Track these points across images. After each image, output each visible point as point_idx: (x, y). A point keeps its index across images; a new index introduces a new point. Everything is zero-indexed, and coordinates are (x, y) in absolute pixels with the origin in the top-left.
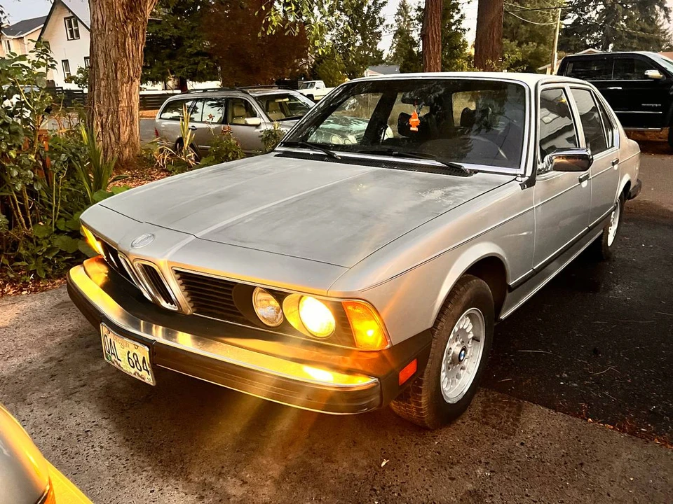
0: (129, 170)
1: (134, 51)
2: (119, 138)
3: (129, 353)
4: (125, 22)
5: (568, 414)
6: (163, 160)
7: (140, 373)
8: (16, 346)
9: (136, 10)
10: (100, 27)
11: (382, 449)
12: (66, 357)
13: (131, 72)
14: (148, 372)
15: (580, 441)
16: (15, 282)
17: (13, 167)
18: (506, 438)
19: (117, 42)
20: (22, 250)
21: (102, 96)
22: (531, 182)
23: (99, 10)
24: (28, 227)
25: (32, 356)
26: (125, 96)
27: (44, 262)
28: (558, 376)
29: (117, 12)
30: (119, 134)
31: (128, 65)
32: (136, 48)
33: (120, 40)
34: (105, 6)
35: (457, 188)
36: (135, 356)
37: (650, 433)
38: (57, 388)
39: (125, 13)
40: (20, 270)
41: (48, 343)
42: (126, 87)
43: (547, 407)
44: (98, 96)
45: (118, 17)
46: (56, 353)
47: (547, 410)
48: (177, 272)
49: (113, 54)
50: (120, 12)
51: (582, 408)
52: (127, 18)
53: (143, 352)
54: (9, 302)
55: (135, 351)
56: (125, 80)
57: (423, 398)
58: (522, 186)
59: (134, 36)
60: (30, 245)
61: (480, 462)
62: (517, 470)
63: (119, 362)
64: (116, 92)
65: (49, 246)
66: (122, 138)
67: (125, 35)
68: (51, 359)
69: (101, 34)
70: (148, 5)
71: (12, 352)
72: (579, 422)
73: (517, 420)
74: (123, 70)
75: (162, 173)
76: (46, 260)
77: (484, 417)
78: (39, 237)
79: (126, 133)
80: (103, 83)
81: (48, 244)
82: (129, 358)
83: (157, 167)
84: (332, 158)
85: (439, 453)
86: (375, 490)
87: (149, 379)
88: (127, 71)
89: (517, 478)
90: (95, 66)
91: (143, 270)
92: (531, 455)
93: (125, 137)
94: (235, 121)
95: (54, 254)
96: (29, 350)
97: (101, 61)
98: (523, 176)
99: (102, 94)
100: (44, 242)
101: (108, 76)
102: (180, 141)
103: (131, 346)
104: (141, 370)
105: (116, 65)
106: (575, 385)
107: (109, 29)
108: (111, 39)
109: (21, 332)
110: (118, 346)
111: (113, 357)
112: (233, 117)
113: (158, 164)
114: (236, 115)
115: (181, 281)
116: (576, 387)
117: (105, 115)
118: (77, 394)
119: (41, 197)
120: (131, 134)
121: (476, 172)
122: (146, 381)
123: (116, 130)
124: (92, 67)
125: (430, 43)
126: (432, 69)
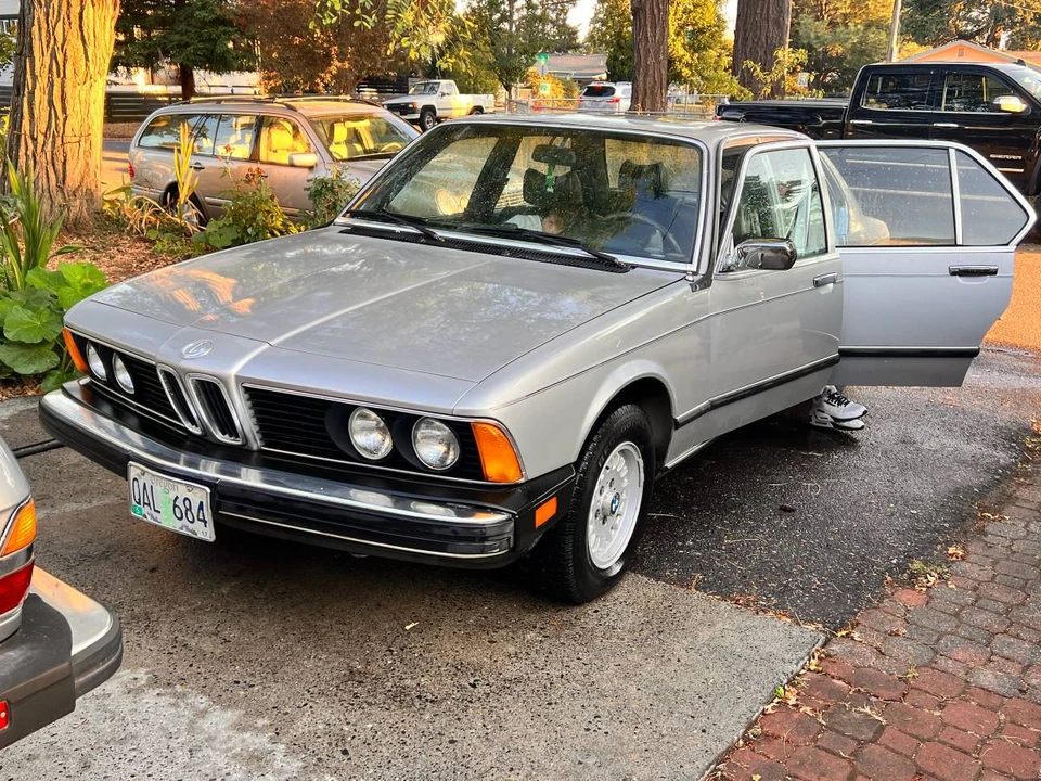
0: (79, 236)
1: (98, 30)
2: (63, 181)
3: (177, 498)
6: (141, 220)
7: (190, 526)
13: (91, 66)
14: (205, 522)
19: (67, 12)
21: (36, 108)
22: (705, 282)
26: (78, 107)
30: (65, 172)
31: (86, 53)
33: (72, 10)
35: (609, 288)
36: (187, 502)
42: (81, 92)
44: (31, 105)
48: (247, 390)
53: (201, 495)
55: (189, 495)
56: (79, 78)
58: (694, 287)
63: (155, 514)
64: (63, 100)
66: (68, 180)
75: (138, 245)
80: (40, 83)
82: (175, 506)
84: (432, 240)
87: (206, 533)
94: (272, 158)
97: (38, 43)
98: (694, 274)
99: (37, 101)
101: (49, 72)
102: (173, 188)
103: (182, 490)
104: (192, 522)
110: (158, 489)
111: (146, 510)
112: (271, 150)
113: (132, 228)
114: (274, 146)
115: (250, 403)
120: (86, 172)
121: (634, 267)
122: (200, 536)
123: (59, 166)
124: (20, 54)
125: (648, 23)
126: (651, 72)
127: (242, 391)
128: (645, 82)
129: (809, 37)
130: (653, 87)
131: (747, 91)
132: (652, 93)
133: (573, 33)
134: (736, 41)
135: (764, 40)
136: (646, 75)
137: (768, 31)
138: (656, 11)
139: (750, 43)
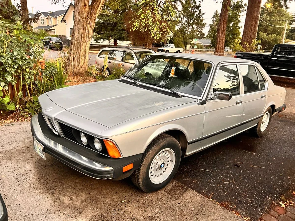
0: (81, 76)
1: (89, 30)
2: (79, 64)
4: (87, 19)
5: (204, 196)
6: (95, 74)
7: (42, 155)
8: (15, 140)
9: (92, 14)
10: (77, 20)
12: (30, 147)
13: (87, 38)
14: (44, 155)
15: (202, 206)
16: (23, 117)
17: (27, 75)
18: (174, 200)
19: (83, 26)
20: (27, 105)
21: (75, 47)
22: (204, 103)
23: (78, 14)
24: (31, 97)
25: (19, 144)
26: (83, 48)
27: (34, 110)
28: (209, 181)
29: (85, 15)
30: (79, 62)
31: (86, 35)
32: (90, 28)
33: (84, 26)
34: (80, 12)
36: (40, 149)
37: (233, 209)
38: (23, 157)
39: (88, 16)
40: (26, 112)
41: (26, 141)
42: (85, 44)
43: (197, 192)
44: (74, 47)
45: (85, 17)
46: (27, 145)
47: (196, 193)
49: (81, 31)
50: (86, 15)
51: (211, 194)
52: (88, 17)
54: (19, 124)
55: (40, 147)
56: (84, 41)
57: (140, 179)
58: (199, 104)
59: (90, 24)
60: (31, 104)
61: (159, 207)
62: (171, 212)
63: (37, 150)
64: (80, 46)
65: (37, 105)
66: (80, 64)
67: (87, 24)
68: (25, 147)
69: (78, 23)
70: (97, 13)
71: (13, 142)
72: (207, 199)
73: (182, 195)
74: (84, 37)
75: (94, 79)
76: (35, 110)
77: (170, 191)
78: (35, 101)
79: (82, 62)
80: (76, 42)
81: (37, 104)
83: (92, 77)
84: (135, 84)
85: (146, 201)
86: (115, 210)
88: (85, 38)
89: (170, 215)
90: (74, 35)
91: (48, 119)
92: (180, 208)
93: (81, 64)
94: (126, 61)
95: (39, 108)
96: (19, 142)
97: (76, 33)
98: (200, 100)
99: (75, 46)
100: (36, 103)
101: (78, 39)
102: (103, 67)
105: (82, 35)
106: (214, 185)
107: (81, 21)
108: (81, 25)
109: (18, 135)
110: (37, 145)
112: (126, 59)
113: (93, 75)
114: (127, 58)
115: (59, 125)
116: (214, 186)
117: (75, 54)
118: (28, 160)
119: (38, 86)
120: (84, 62)
121: (184, 96)
122: (44, 158)
123: (78, 60)
124: (73, 35)
125: (221, 32)
126: (220, 44)
127: (56, 122)
128: (219, 46)
129: (262, 37)
130: (221, 47)
131: (244, 49)
132: (220, 49)
133: (204, 35)
134: (243, 37)
135: (250, 37)
136: (219, 45)
137: (251, 35)
138: (223, 30)
139: (246, 38)
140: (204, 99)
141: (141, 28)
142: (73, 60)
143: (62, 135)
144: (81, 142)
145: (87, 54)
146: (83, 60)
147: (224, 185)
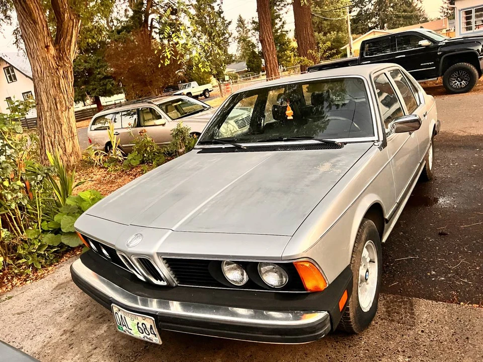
1: (67, 88)
2: (65, 151)
3: (138, 323)
4: (57, 69)
5: (445, 302)
6: (100, 160)
7: (148, 337)
8: (36, 326)
9: (63, 59)
10: (39, 75)
11: (327, 355)
12: (75, 328)
13: (68, 103)
14: (155, 335)
15: (460, 321)
16: (19, 275)
17: (7, 193)
18: (410, 329)
19: (53, 83)
20: (21, 251)
21: (48, 124)
22: (384, 144)
23: (37, 63)
24: (22, 232)
25: (50, 332)
26: (65, 120)
27: (38, 256)
28: (429, 274)
29: (51, 63)
30: (65, 148)
31: (64, 98)
32: (68, 85)
33: (55, 82)
34: (41, 60)
35: (339, 158)
36: (144, 325)
38: (77, 354)
39: (56, 63)
40: (22, 266)
41: (59, 319)
42: (65, 114)
43: (429, 299)
44: (46, 124)
45: (51, 66)
46: (68, 326)
47: (430, 302)
48: (164, 259)
49: (52, 92)
50: (53, 63)
51: (453, 296)
52: (58, 66)
53: (149, 322)
54: (19, 292)
55: (144, 322)
56: (64, 109)
58: (380, 148)
59: (65, 77)
60: (26, 246)
61: (398, 351)
62: (425, 352)
63: (130, 331)
64: (58, 118)
65: (39, 244)
66: (67, 151)
67: (59, 78)
68: (65, 332)
69: (41, 80)
70: (72, 54)
71: (35, 332)
72: (455, 306)
73: (413, 314)
74: (61, 102)
75: (101, 170)
76: (39, 255)
77: (389, 316)
78: (31, 238)
79: (70, 146)
80: (48, 114)
81: (38, 243)
82: (138, 327)
83: (96, 166)
84: (240, 149)
85: (368, 350)
87: (157, 340)
88: (64, 102)
89: (427, 359)
90: (40, 102)
91: (138, 262)
92: (432, 339)
93: (69, 150)
94: (146, 124)
95: (44, 249)
96: (46, 328)
97: (44, 98)
98: (378, 141)
99: (48, 122)
100: (35, 242)
101: (51, 108)
102: (109, 144)
103: (140, 319)
104: (149, 335)
105: (55, 99)
106: (443, 278)
107: (47, 76)
108: (50, 81)
109: (35, 315)
110: (128, 319)
111: (124, 328)
112: (144, 120)
113: (97, 163)
114: (146, 119)
115: (167, 265)
116: (444, 280)
117: (53, 136)
118: (93, 356)
119: (27, 209)
120: (74, 146)
121: (345, 143)
122: (154, 341)
123: (62, 145)
124: (38, 104)
127: (161, 260)
140: (381, 138)
141: (178, 59)
142: (51, 146)
143: (175, 283)
144: (226, 282)
145: (75, 130)
146: (71, 142)
147: (457, 272)
